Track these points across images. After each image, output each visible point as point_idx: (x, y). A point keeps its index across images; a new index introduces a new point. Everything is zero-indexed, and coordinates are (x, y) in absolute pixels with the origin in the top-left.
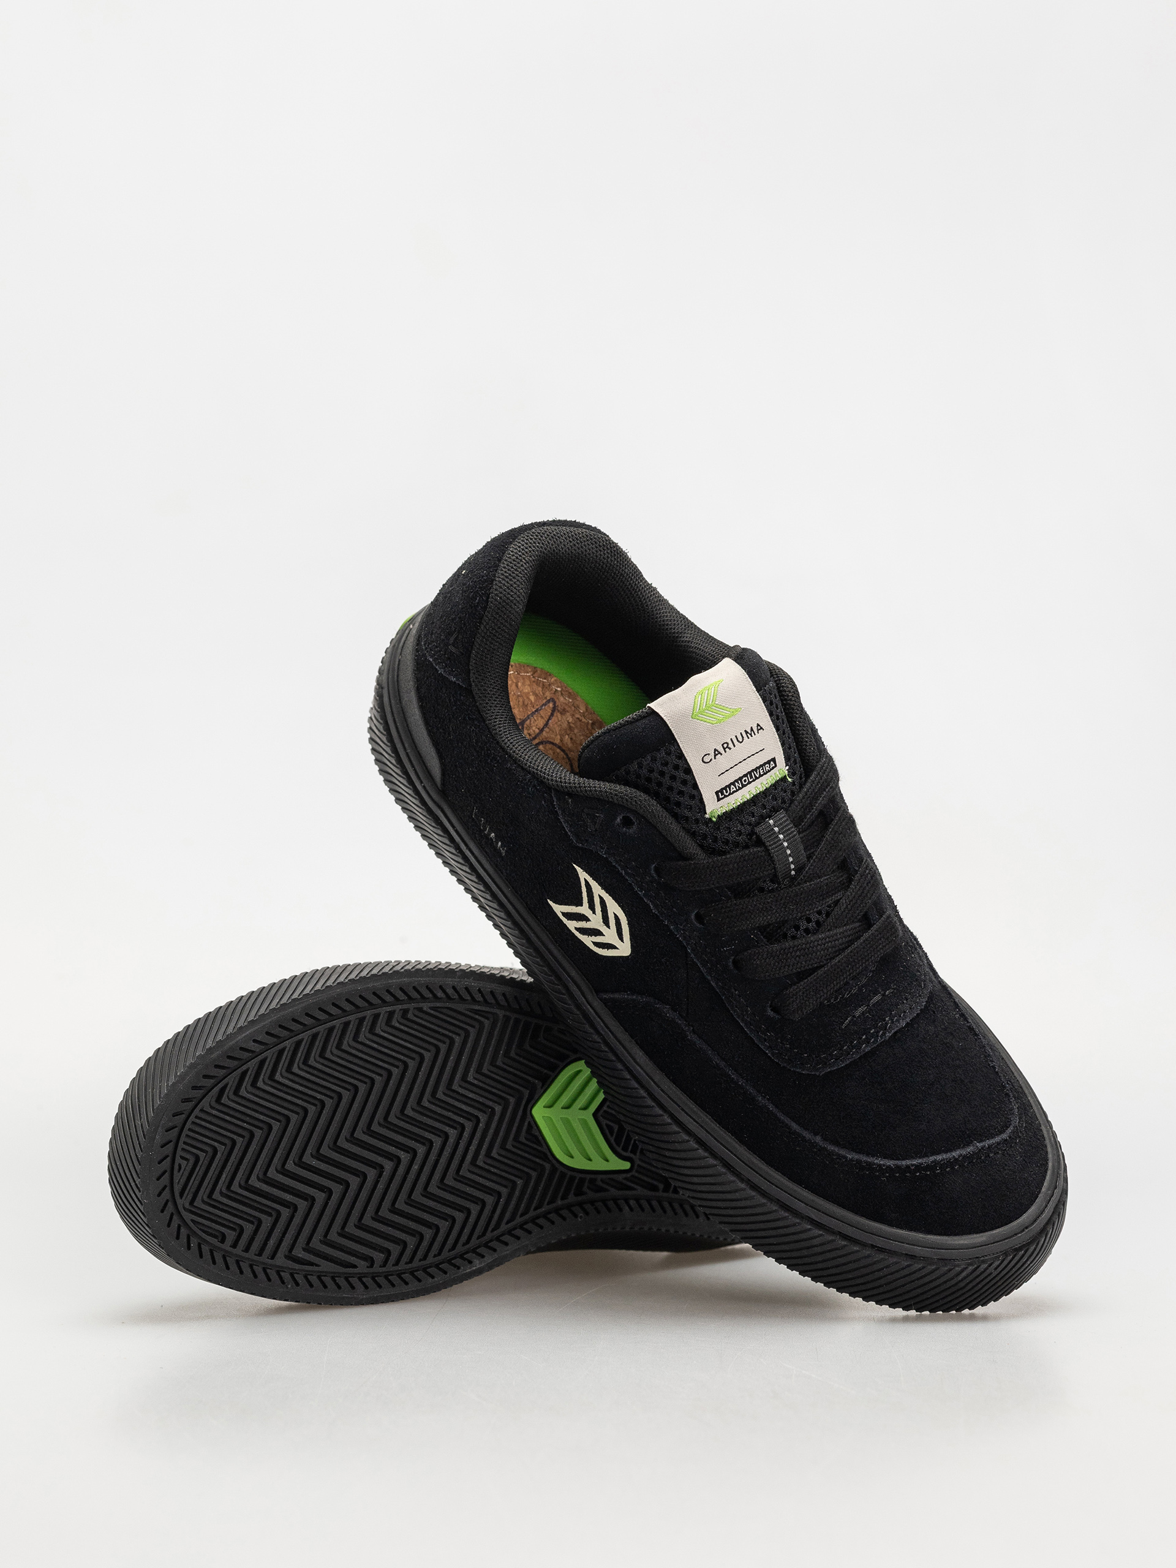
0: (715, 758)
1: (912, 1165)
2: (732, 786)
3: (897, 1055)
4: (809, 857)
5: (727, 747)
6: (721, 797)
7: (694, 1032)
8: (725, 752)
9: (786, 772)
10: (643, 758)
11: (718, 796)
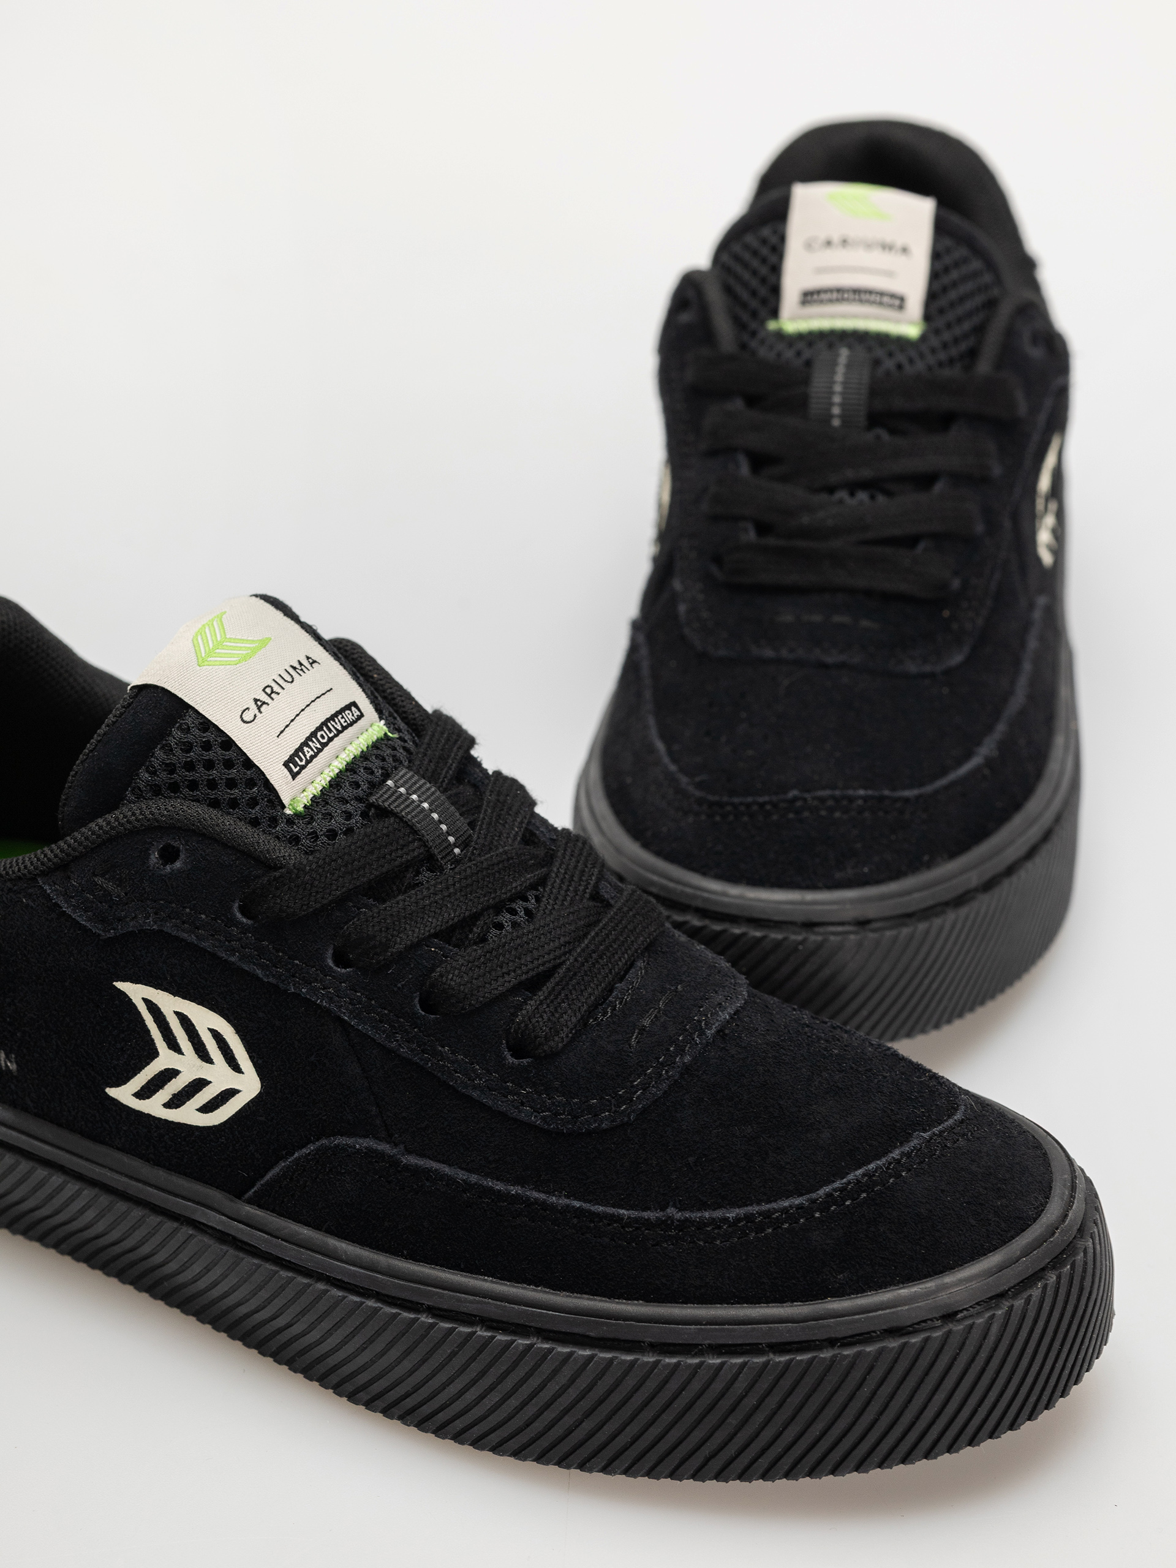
0: (260, 712)
1: (835, 1190)
2: (306, 749)
3: (736, 1056)
4: (472, 825)
5: (272, 692)
6: (295, 770)
7: (409, 1152)
8: (273, 699)
9: (385, 728)
10: (152, 756)
11: (290, 770)
